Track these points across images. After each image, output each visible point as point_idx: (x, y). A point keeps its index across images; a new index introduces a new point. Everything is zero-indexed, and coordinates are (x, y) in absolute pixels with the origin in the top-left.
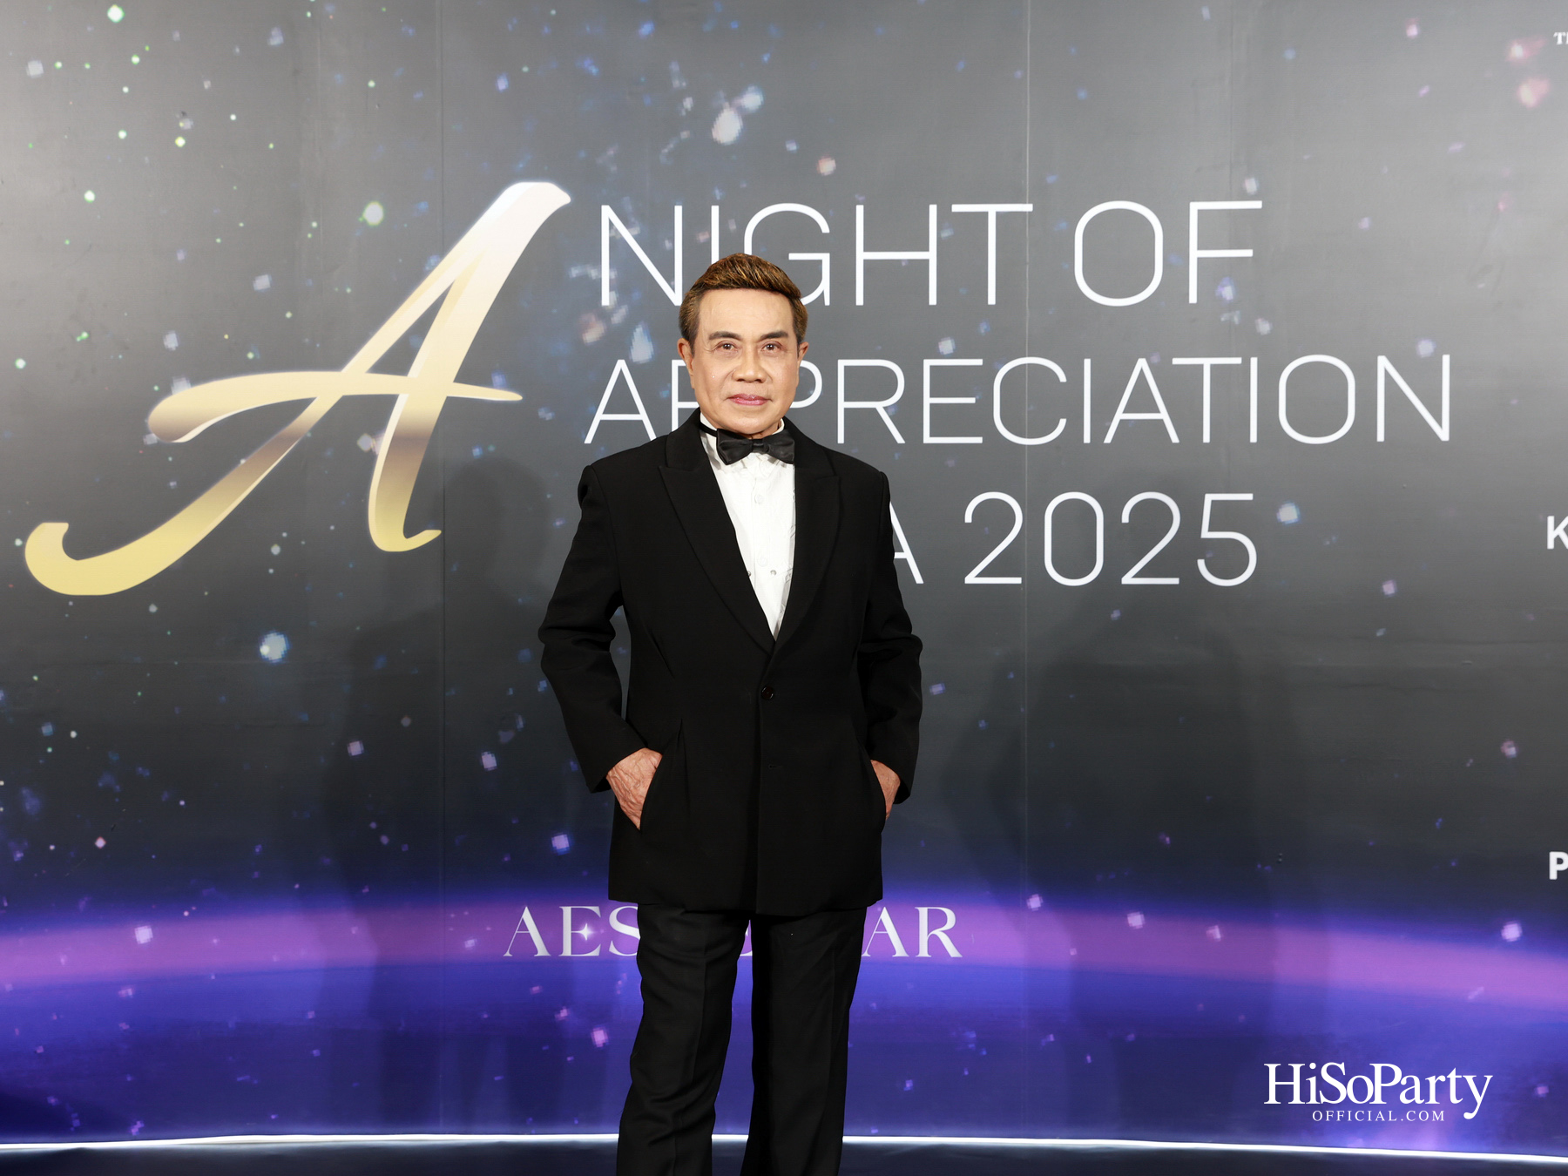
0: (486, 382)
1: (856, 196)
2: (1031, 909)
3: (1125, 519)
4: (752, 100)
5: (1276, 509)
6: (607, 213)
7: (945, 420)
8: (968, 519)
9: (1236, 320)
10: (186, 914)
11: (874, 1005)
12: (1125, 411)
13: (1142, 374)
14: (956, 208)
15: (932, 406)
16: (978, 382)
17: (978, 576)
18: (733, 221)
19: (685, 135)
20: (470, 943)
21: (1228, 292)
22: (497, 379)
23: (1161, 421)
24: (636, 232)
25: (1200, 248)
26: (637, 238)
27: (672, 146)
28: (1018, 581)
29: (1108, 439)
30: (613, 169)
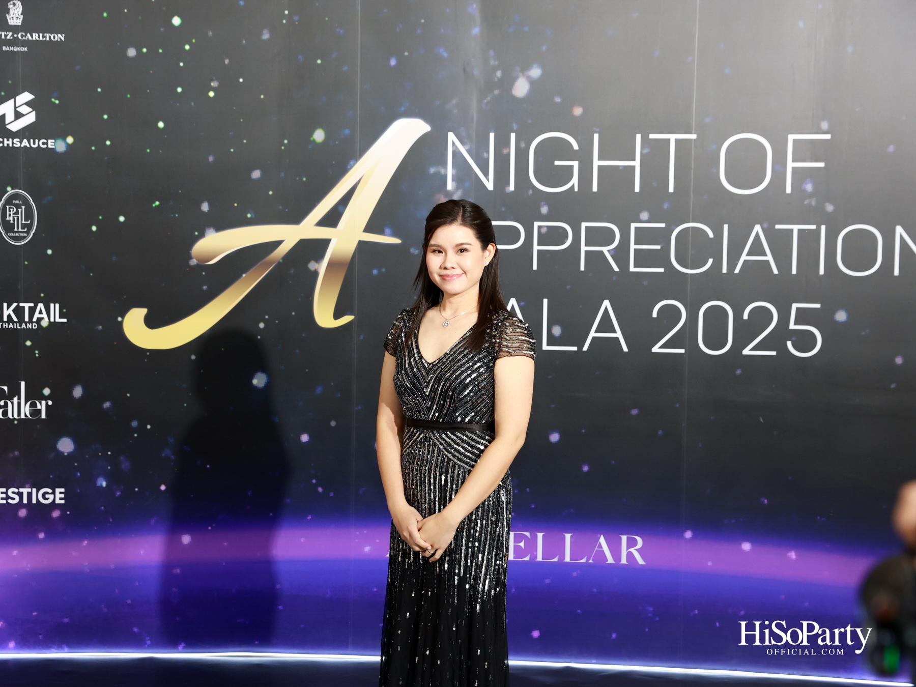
0: (381, 232)
1: (594, 128)
2: (686, 538)
3: (746, 317)
4: (536, 72)
5: (834, 313)
6: (451, 137)
7: (643, 258)
8: (655, 315)
9: (813, 203)
10: (210, 528)
11: (595, 590)
12: (747, 255)
13: (757, 234)
14: (652, 136)
15: (635, 250)
16: (662, 237)
17: (660, 348)
18: (523, 142)
19: (496, 92)
20: (367, 549)
21: (809, 187)
22: (387, 231)
23: (768, 262)
24: (467, 148)
25: (794, 161)
26: (468, 151)
27: (489, 98)
28: (682, 351)
29: (737, 271)
30: (455, 111)
